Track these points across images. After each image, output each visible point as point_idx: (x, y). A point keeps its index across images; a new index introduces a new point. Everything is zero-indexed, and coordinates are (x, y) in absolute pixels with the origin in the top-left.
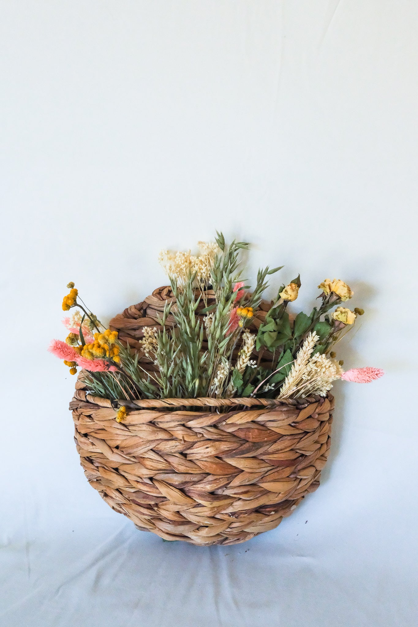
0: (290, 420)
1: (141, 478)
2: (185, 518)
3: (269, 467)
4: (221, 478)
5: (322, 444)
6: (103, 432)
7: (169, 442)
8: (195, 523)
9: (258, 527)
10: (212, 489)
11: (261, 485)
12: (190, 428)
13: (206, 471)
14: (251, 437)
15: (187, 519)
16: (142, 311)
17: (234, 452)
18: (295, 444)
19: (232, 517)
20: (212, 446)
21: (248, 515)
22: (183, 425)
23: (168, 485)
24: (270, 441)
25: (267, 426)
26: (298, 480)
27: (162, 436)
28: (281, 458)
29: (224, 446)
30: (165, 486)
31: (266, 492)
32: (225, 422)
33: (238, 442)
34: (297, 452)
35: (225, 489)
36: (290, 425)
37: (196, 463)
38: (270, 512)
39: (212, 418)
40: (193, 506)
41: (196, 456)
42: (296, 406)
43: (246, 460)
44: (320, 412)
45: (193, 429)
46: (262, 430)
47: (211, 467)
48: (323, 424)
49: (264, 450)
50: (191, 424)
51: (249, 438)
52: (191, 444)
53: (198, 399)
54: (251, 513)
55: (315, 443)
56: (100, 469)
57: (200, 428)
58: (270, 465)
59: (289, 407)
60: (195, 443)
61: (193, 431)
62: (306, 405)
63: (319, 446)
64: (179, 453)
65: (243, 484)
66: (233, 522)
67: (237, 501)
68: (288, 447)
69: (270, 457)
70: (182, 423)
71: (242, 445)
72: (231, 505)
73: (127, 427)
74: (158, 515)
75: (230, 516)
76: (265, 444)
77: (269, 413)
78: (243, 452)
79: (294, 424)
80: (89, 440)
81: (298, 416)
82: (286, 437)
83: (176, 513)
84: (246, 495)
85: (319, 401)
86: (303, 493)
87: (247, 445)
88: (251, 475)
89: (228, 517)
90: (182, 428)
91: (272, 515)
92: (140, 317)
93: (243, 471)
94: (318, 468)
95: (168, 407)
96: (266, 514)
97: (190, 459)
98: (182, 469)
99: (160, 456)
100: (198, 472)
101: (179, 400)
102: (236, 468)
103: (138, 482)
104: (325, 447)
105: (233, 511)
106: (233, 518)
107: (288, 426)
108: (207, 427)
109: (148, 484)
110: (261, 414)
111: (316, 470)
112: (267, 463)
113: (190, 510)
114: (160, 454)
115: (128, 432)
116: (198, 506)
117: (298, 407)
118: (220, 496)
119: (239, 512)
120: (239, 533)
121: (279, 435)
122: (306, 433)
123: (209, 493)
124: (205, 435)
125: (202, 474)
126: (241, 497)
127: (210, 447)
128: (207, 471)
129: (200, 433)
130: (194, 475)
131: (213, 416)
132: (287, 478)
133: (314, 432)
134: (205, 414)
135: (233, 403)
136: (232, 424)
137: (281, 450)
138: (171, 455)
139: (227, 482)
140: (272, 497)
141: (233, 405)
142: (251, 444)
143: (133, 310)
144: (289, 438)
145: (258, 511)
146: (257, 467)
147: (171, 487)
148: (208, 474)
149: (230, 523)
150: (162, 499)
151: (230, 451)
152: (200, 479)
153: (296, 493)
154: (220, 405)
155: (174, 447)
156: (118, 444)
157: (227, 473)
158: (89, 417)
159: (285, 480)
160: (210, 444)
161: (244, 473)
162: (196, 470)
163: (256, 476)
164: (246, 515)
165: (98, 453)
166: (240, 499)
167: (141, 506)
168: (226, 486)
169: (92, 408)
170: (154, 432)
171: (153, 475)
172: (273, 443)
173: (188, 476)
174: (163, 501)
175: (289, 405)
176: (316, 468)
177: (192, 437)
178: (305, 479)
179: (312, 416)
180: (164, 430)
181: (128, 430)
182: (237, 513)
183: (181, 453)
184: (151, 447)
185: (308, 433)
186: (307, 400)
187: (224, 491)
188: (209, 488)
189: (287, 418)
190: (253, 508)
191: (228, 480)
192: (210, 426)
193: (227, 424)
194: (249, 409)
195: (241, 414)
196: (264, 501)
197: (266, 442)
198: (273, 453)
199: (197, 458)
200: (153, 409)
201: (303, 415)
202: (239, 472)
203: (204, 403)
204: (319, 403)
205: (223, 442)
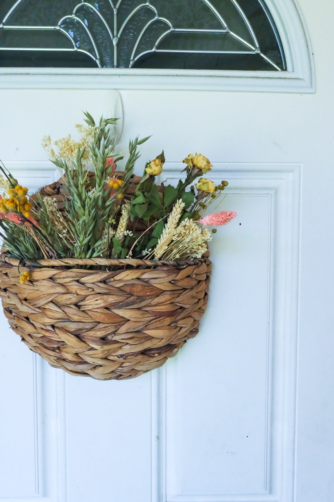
0: (171, 278)
1: (45, 326)
2: (82, 359)
3: (151, 317)
4: (109, 326)
5: (200, 299)
6: (15, 287)
7: (65, 295)
8: (91, 363)
9: (145, 366)
10: (102, 335)
11: (145, 332)
12: (83, 284)
13: (96, 320)
14: (136, 291)
15: (84, 360)
16: (56, 190)
17: (121, 304)
18: (175, 298)
19: (120, 358)
20: (101, 298)
21: (135, 357)
22: (78, 281)
23: (65, 332)
24: (152, 295)
25: (150, 282)
26: (178, 329)
27: (60, 290)
28: (162, 309)
29: (111, 299)
30: (63, 332)
31: (150, 338)
32: (113, 279)
33: (125, 296)
34: (177, 305)
35: (114, 335)
36: (170, 282)
37: (88, 313)
38: (154, 354)
39: (102, 275)
40: (88, 349)
41: (88, 307)
42: (177, 267)
43: (131, 311)
44: (197, 273)
45: (86, 285)
46: (145, 286)
47: (100, 317)
48: (201, 283)
49: (147, 303)
50: (83, 280)
51: (134, 292)
52: (83, 297)
53: (91, 259)
54: (137, 355)
55: (192, 298)
56: (16, 318)
57: (91, 283)
58: (153, 316)
59: (169, 267)
60: (86, 296)
61: (85, 286)
62: (185, 266)
63: (196, 300)
64: (74, 305)
65: (129, 331)
66: (123, 363)
67: (125, 345)
68: (168, 301)
69: (153, 309)
70: (76, 279)
71: (128, 298)
72: (120, 348)
73: (32, 282)
74: (61, 356)
75: (119, 357)
76: (148, 298)
77: (152, 272)
78: (128, 305)
79: (174, 282)
80: (7, 294)
81: (177, 275)
82: (166, 293)
83: (75, 355)
84: (132, 340)
85: (198, 264)
86: (183, 338)
87: (132, 298)
88: (135, 323)
89: (118, 359)
90: (76, 283)
91: (156, 356)
92: (53, 195)
93: (129, 320)
94: (196, 318)
95: (65, 266)
96: (151, 355)
97: (83, 310)
98: (76, 318)
99: (59, 307)
100: (91, 320)
101: (75, 260)
102: (123, 318)
103: (42, 329)
104: (202, 302)
105: (122, 354)
106: (121, 360)
107: (168, 283)
108: (97, 283)
109: (50, 330)
110: (145, 273)
111: (195, 320)
112: (150, 314)
113: (85, 352)
114: (59, 305)
115: (32, 287)
116: (91, 349)
117: (178, 267)
118: (110, 341)
119: (127, 354)
120: (130, 371)
121: (160, 290)
122: (185, 289)
123: (100, 338)
124: (95, 290)
125: (93, 323)
126: (128, 341)
127: (100, 299)
128: (98, 320)
129: (91, 288)
130: (86, 323)
131: (103, 273)
132: (168, 326)
133: (192, 289)
134: (97, 271)
135: (121, 263)
136: (119, 280)
137: (162, 303)
138: (67, 306)
139: (115, 329)
140: (155, 341)
141: (121, 265)
142: (135, 297)
143: (49, 189)
144: (169, 293)
145: (144, 353)
146: (141, 317)
147: (68, 333)
148: (99, 323)
149: (121, 363)
150: (62, 343)
151: (117, 304)
152: (92, 327)
153: (177, 338)
154: (109, 264)
155: (69, 299)
156: (25, 297)
157: (115, 322)
158: (6, 274)
159: (166, 328)
160: (99, 297)
161: (129, 322)
162: (88, 319)
163: (140, 324)
164: (133, 357)
165: (13, 304)
166: (127, 344)
167: (48, 349)
168: (114, 333)
169: (7, 267)
170: (53, 287)
171: (54, 323)
172: (155, 298)
173: (81, 324)
174: (64, 345)
175: (170, 266)
176: (194, 318)
177: (84, 291)
178: (185, 327)
179: (190, 275)
180: (62, 285)
181: (33, 285)
182: (125, 355)
183: (76, 305)
184: (50, 300)
185: (187, 289)
186: (186, 263)
187: (112, 337)
188: (100, 334)
189: (167, 276)
190: (139, 351)
191: (116, 328)
192: (100, 282)
193: (114, 280)
194: (135, 268)
195: (128, 272)
196: (148, 345)
197: (148, 296)
198: (155, 306)
199: (88, 309)
200: (53, 267)
201: (182, 274)
202: (125, 321)
203: (96, 263)
204: (197, 266)
205: (111, 296)
